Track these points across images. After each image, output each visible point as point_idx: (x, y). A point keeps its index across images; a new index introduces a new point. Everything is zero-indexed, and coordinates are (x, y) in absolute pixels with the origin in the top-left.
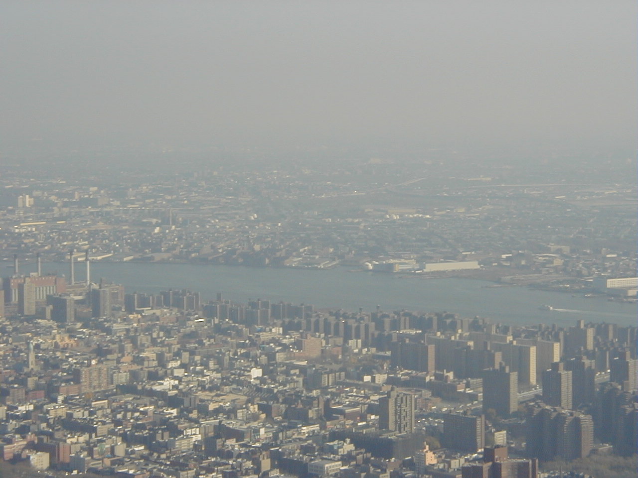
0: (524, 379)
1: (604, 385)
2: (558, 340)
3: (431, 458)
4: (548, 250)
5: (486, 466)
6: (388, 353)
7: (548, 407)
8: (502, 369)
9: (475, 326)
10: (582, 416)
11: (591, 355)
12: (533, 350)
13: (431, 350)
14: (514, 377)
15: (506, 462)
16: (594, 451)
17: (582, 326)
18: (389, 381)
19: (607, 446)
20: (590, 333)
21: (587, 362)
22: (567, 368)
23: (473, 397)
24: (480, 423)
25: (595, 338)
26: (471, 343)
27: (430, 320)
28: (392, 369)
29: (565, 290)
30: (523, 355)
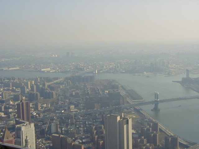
0: (28, 87)
1: (41, 88)
2: (33, 80)
3: (11, 103)
4: (31, 65)
5: (21, 103)
6: (3, 85)
7: (32, 92)
8: (24, 86)
9: (19, 79)
10: (38, 93)
11: (39, 82)
12: (29, 82)
13: (11, 84)
14: (26, 87)
15: (24, 102)
16: (40, 99)
17: (37, 78)
18: (3, 90)
19: (42, 98)
20: (39, 79)
21: (38, 84)
22: (35, 85)
23: (19, 91)
24: (20, 96)
26: (18, 82)
27: (10, 78)
28: (4, 88)
29: (34, 72)
30: (27, 83)
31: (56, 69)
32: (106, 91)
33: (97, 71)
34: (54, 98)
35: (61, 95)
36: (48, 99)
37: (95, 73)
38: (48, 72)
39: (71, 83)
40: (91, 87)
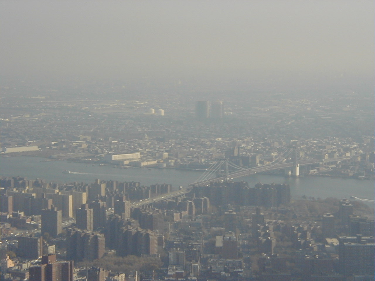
0: (65, 215)
1: (111, 216)
2: (85, 191)
3: (10, 264)
4: (79, 139)
5: (43, 267)
7: (79, 230)
8: (53, 209)
9: (36, 184)
10: (98, 235)
11: (104, 199)
12: (71, 197)
13: (10, 199)
14: (59, 213)
15: (55, 264)
16: (106, 254)
17: (99, 183)
19: (113, 251)
20: (103, 186)
21: (101, 203)
22: (90, 207)
23: (35, 226)
24: (40, 241)
25: (106, 189)
26: (34, 195)
27: (10, 181)
29: (89, 162)
30: (65, 200)
31: (161, 156)
32: (329, 241)
33: (298, 169)
34: (151, 253)
35: (177, 246)
36: (131, 258)
37: (294, 176)
38: (135, 165)
39: (208, 206)
40: (280, 221)
